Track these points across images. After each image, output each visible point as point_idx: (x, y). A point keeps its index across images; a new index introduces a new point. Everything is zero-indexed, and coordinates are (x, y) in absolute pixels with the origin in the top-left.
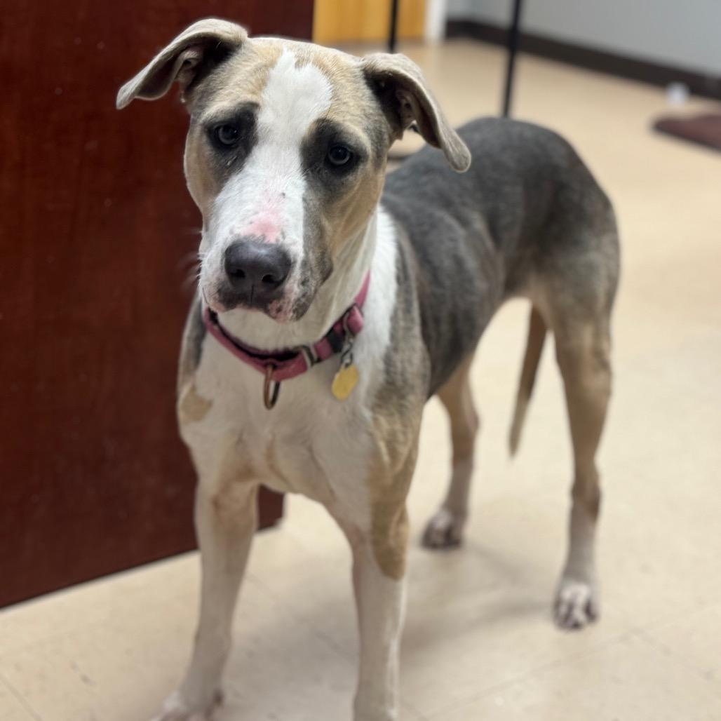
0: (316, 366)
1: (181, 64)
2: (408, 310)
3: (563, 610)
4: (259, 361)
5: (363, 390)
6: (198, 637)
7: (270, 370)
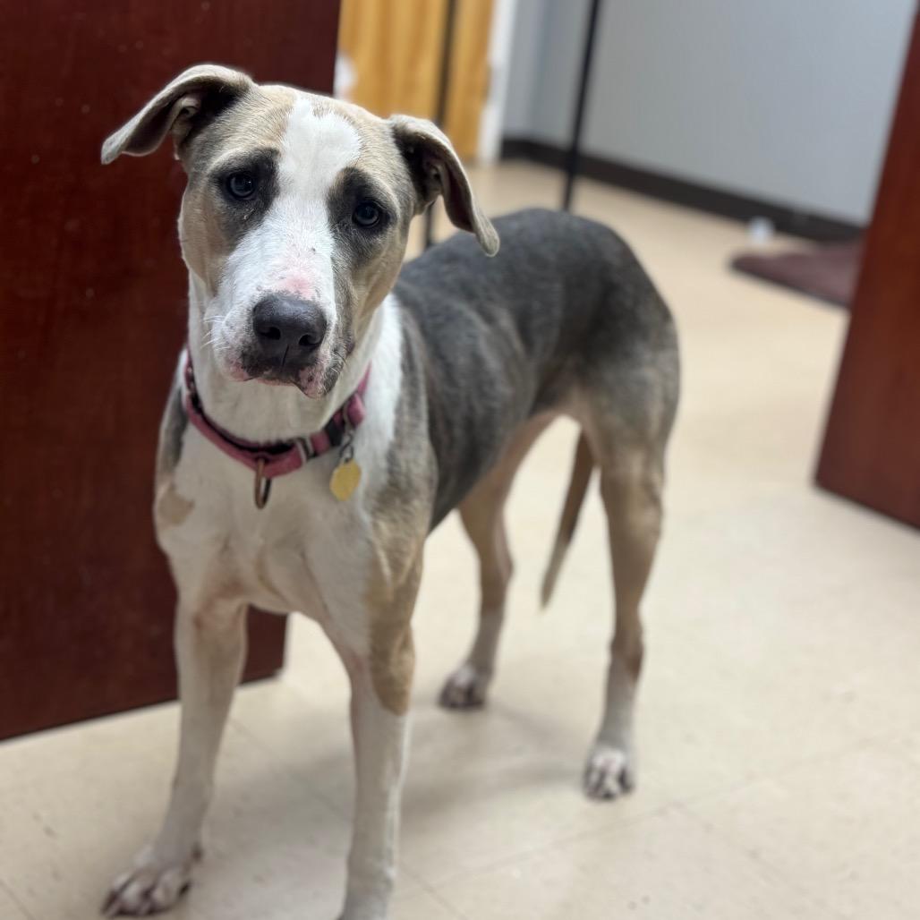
0: (313, 461)
1: (177, 112)
2: (413, 404)
3: (594, 778)
4: (248, 454)
5: (361, 490)
6: (176, 783)
7: (261, 464)
